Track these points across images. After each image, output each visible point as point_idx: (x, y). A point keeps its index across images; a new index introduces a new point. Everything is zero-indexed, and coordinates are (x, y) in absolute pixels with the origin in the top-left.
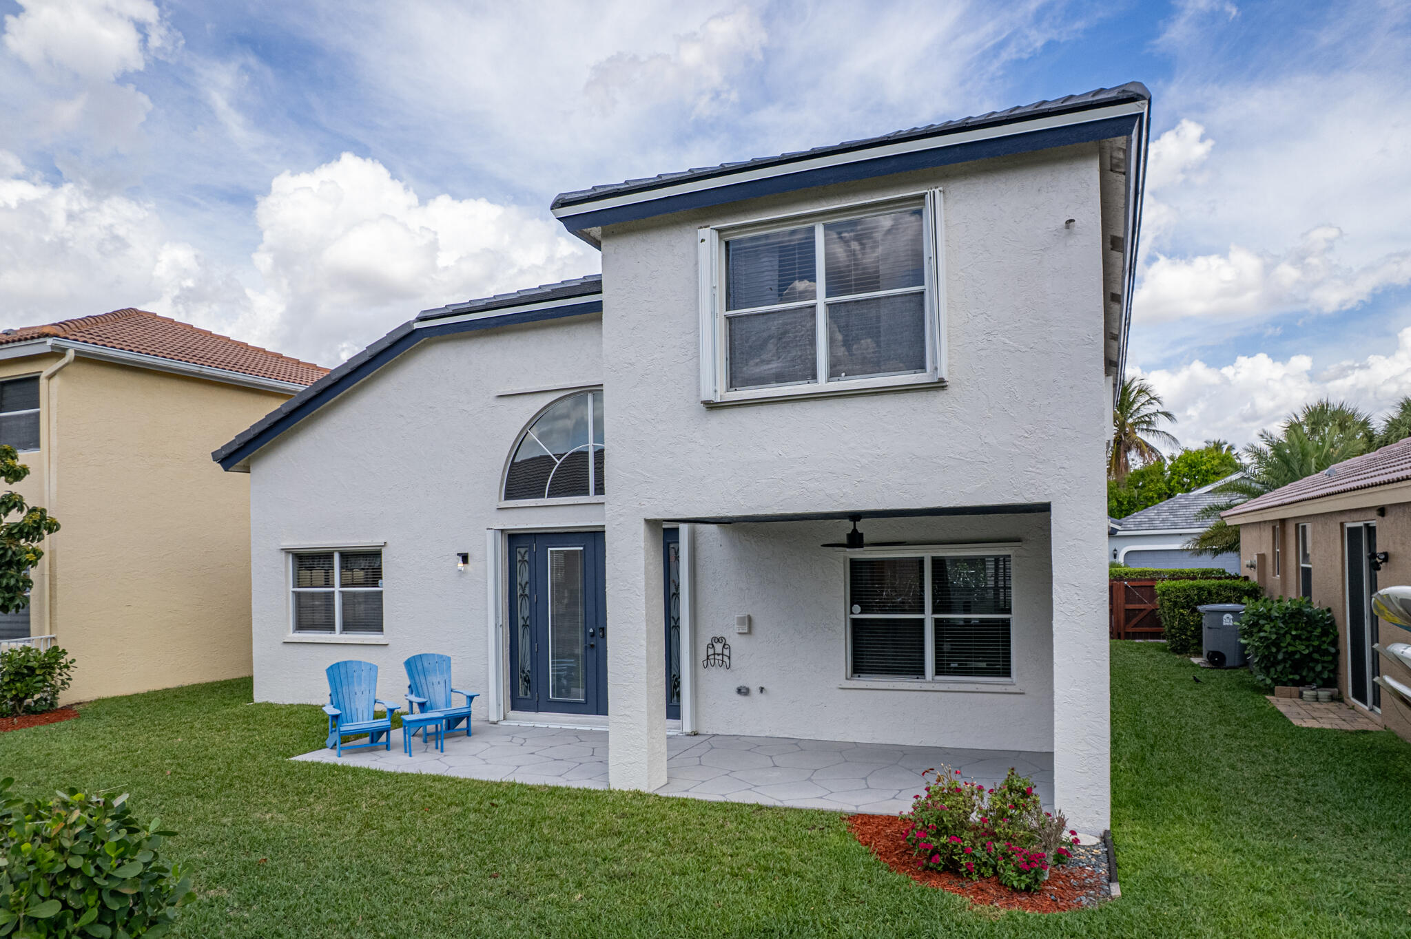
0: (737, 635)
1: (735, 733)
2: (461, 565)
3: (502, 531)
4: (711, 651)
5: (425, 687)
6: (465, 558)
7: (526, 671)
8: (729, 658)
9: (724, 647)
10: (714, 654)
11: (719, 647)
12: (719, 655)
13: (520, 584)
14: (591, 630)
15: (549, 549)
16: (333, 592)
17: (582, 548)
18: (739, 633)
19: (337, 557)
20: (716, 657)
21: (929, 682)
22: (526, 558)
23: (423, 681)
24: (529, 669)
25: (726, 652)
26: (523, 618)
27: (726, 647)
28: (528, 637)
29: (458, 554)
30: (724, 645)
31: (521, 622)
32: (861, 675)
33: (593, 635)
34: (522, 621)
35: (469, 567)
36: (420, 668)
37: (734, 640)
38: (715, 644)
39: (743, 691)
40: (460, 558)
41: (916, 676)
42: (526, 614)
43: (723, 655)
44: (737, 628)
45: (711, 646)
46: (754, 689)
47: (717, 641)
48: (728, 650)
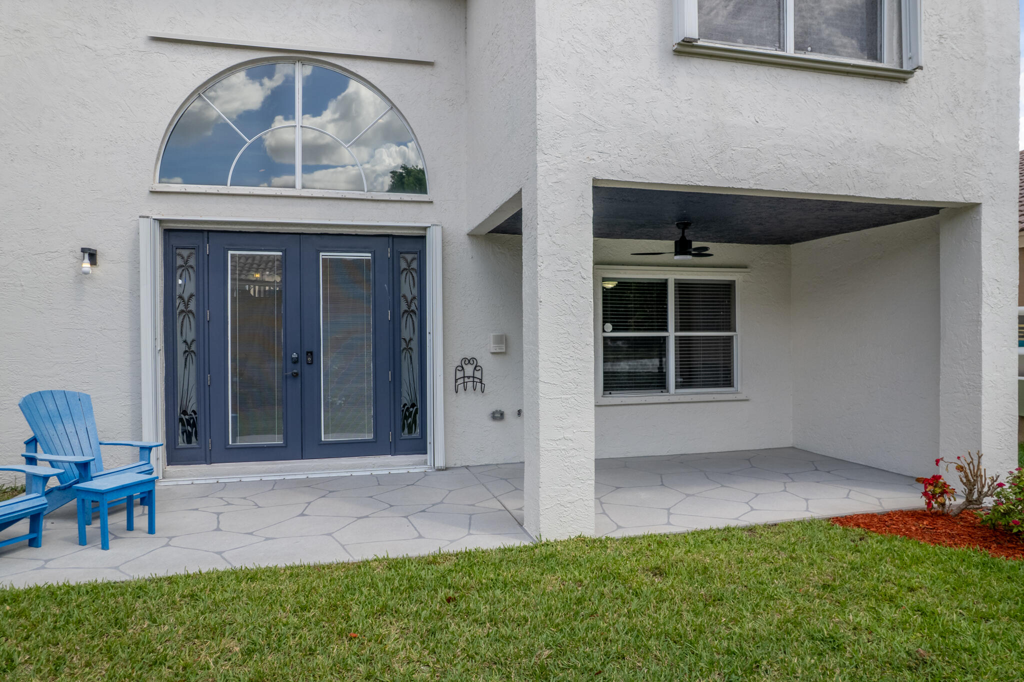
0: (491, 355)
1: (487, 463)
2: (86, 265)
3: (161, 221)
4: (460, 375)
5: (57, 442)
6: (92, 256)
7: (189, 412)
8: (481, 380)
9: (475, 368)
10: (464, 377)
11: (469, 370)
12: (469, 377)
13: (181, 297)
14: (295, 355)
15: (230, 252)
17: (280, 253)
18: (493, 353)
20: (466, 380)
21: (673, 395)
22: (192, 262)
23: (52, 432)
24: (194, 408)
25: (478, 374)
26: (185, 342)
27: (478, 368)
28: (192, 368)
29: (84, 250)
30: (476, 366)
31: (181, 348)
32: (612, 392)
33: (295, 361)
34: (184, 345)
35: (97, 271)
36: (43, 411)
37: (486, 361)
38: (464, 366)
39: (498, 416)
40: (87, 255)
41: (660, 391)
42: (190, 335)
43: (474, 377)
44: (492, 348)
45: (460, 368)
46: (509, 412)
47: (467, 362)
48: (480, 372)
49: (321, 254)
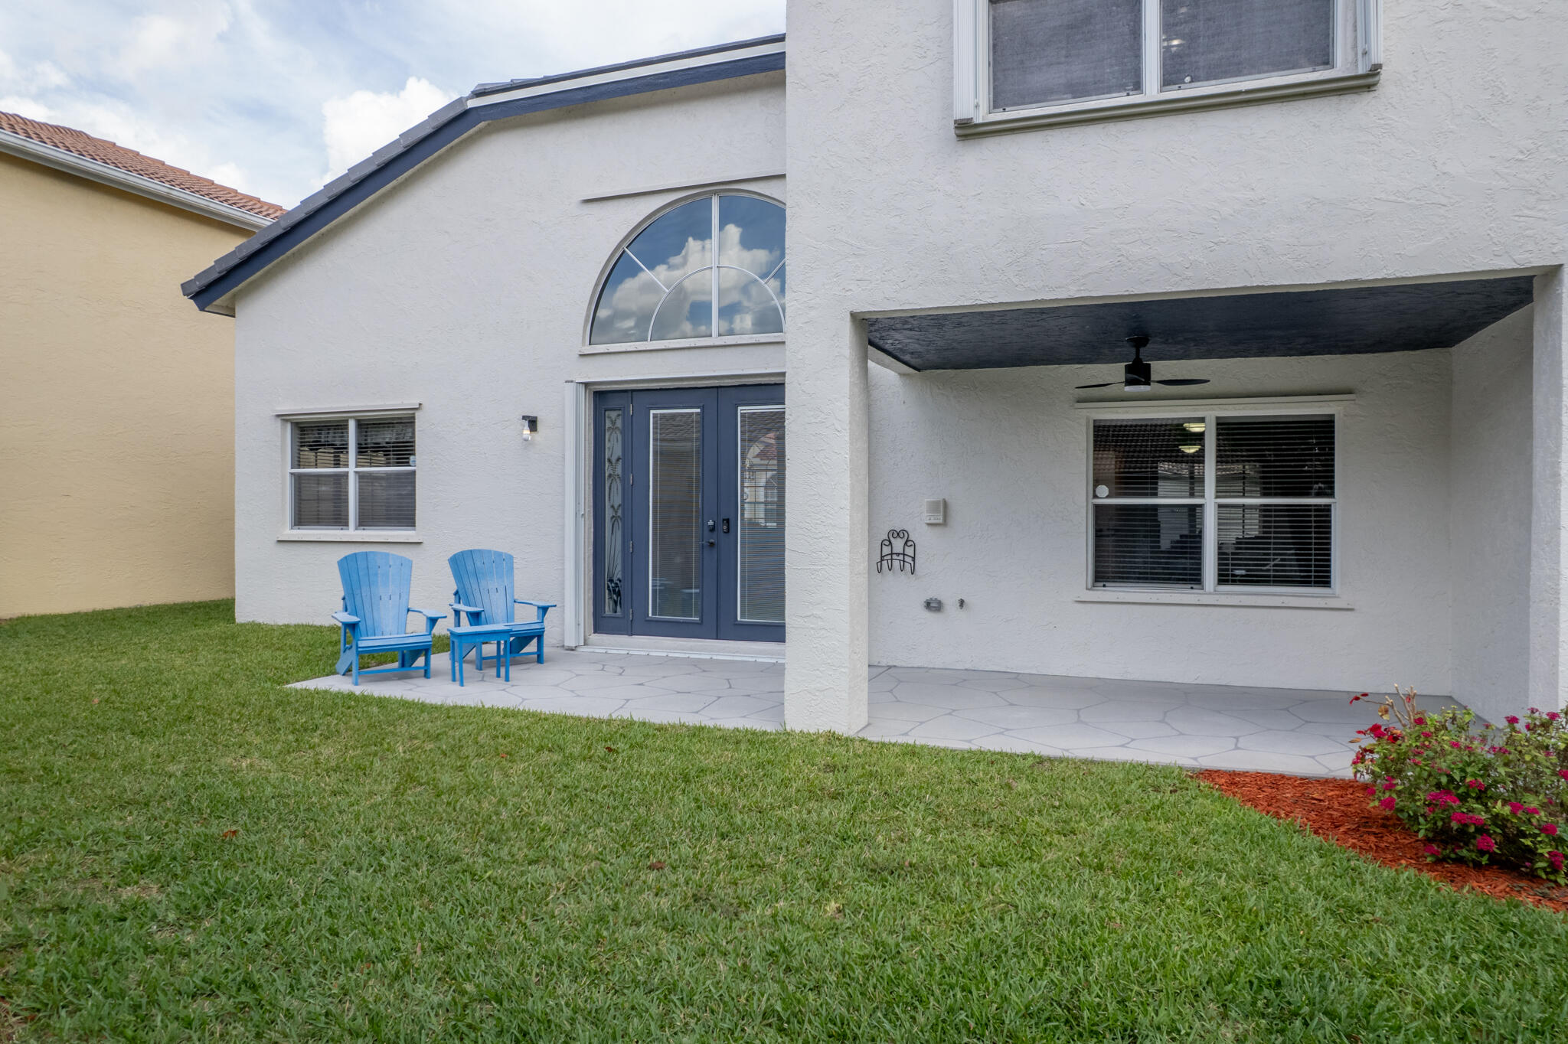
0: (926, 527)
1: (920, 665)
2: (527, 432)
3: (586, 385)
4: (886, 550)
5: (477, 595)
6: (533, 423)
7: (615, 579)
8: (914, 559)
9: (906, 543)
10: (892, 554)
11: (898, 545)
12: (898, 554)
13: (609, 461)
14: (711, 523)
15: (652, 412)
16: (346, 475)
17: (699, 410)
18: (929, 524)
19: (352, 425)
20: (895, 557)
21: (1210, 594)
22: (619, 424)
23: (475, 586)
24: (620, 576)
25: (909, 551)
26: (613, 507)
27: (909, 543)
28: (619, 534)
29: (524, 418)
30: (907, 541)
31: (609, 513)
32: (1107, 584)
33: (712, 529)
34: (612, 510)
35: (538, 437)
36: (470, 568)
37: (921, 534)
38: (892, 539)
39: (933, 606)
40: (526, 423)
41: (1190, 586)
42: (617, 500)
43: (904, 555)
44: (926, 517)
45: (887, 543)
46: (950, 602)
47: (895, 535)
48: (912, 548)
49: (740, 408)
